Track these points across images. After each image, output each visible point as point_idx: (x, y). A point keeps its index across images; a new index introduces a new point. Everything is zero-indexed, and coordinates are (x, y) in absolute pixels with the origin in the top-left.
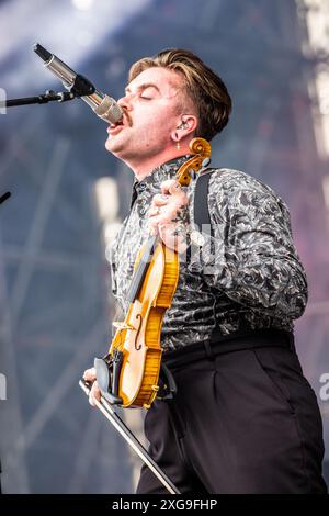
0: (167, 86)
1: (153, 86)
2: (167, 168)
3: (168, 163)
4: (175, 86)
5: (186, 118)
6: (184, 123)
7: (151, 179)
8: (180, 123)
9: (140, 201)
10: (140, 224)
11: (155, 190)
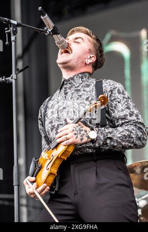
0: (87, 40)
1: (81, 38)
2: (80, 76)
3: (81, 73)
4: (90, 41)
5: (92, 56)
6: (91, 57)
7: (72, 79)
8: (89, 57)
9: (65, 88)
10: (65, 97)
11: (74, 83)
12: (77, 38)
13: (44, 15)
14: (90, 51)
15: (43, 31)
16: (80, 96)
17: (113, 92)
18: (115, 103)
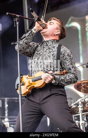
1: (53, 22)
9: (44, 45)
10: (43, 50)
11: (48, 44)
12: (50, 23)
13: (33, 12)
14: (57, 29)
15: (33, 20)
16: (50, 52)
17: (65, 55)
18: (66, 61)
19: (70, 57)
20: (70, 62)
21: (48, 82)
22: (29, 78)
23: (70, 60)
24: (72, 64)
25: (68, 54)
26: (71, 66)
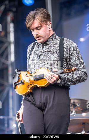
17: (71, 50)
18: (72, 56)
19: (76, 52)
20: (76, 58)
21: (53, 82)
22: (28, 75)
23: (77, 54)
24: (79, 59)
25: (74, 49)
26: (78, 62)
